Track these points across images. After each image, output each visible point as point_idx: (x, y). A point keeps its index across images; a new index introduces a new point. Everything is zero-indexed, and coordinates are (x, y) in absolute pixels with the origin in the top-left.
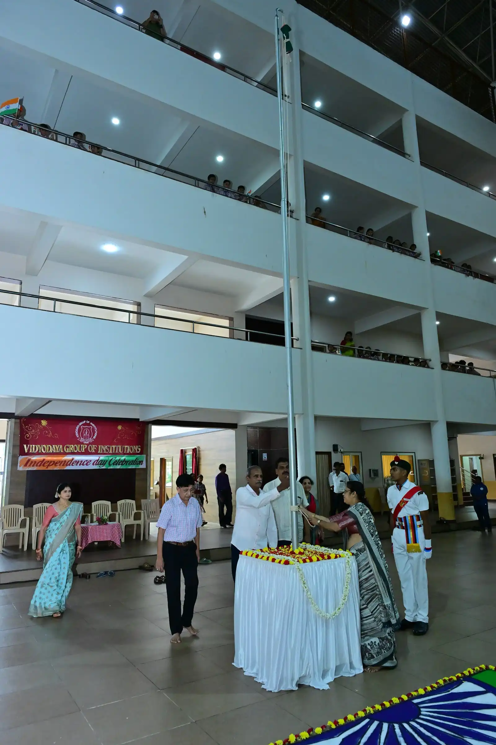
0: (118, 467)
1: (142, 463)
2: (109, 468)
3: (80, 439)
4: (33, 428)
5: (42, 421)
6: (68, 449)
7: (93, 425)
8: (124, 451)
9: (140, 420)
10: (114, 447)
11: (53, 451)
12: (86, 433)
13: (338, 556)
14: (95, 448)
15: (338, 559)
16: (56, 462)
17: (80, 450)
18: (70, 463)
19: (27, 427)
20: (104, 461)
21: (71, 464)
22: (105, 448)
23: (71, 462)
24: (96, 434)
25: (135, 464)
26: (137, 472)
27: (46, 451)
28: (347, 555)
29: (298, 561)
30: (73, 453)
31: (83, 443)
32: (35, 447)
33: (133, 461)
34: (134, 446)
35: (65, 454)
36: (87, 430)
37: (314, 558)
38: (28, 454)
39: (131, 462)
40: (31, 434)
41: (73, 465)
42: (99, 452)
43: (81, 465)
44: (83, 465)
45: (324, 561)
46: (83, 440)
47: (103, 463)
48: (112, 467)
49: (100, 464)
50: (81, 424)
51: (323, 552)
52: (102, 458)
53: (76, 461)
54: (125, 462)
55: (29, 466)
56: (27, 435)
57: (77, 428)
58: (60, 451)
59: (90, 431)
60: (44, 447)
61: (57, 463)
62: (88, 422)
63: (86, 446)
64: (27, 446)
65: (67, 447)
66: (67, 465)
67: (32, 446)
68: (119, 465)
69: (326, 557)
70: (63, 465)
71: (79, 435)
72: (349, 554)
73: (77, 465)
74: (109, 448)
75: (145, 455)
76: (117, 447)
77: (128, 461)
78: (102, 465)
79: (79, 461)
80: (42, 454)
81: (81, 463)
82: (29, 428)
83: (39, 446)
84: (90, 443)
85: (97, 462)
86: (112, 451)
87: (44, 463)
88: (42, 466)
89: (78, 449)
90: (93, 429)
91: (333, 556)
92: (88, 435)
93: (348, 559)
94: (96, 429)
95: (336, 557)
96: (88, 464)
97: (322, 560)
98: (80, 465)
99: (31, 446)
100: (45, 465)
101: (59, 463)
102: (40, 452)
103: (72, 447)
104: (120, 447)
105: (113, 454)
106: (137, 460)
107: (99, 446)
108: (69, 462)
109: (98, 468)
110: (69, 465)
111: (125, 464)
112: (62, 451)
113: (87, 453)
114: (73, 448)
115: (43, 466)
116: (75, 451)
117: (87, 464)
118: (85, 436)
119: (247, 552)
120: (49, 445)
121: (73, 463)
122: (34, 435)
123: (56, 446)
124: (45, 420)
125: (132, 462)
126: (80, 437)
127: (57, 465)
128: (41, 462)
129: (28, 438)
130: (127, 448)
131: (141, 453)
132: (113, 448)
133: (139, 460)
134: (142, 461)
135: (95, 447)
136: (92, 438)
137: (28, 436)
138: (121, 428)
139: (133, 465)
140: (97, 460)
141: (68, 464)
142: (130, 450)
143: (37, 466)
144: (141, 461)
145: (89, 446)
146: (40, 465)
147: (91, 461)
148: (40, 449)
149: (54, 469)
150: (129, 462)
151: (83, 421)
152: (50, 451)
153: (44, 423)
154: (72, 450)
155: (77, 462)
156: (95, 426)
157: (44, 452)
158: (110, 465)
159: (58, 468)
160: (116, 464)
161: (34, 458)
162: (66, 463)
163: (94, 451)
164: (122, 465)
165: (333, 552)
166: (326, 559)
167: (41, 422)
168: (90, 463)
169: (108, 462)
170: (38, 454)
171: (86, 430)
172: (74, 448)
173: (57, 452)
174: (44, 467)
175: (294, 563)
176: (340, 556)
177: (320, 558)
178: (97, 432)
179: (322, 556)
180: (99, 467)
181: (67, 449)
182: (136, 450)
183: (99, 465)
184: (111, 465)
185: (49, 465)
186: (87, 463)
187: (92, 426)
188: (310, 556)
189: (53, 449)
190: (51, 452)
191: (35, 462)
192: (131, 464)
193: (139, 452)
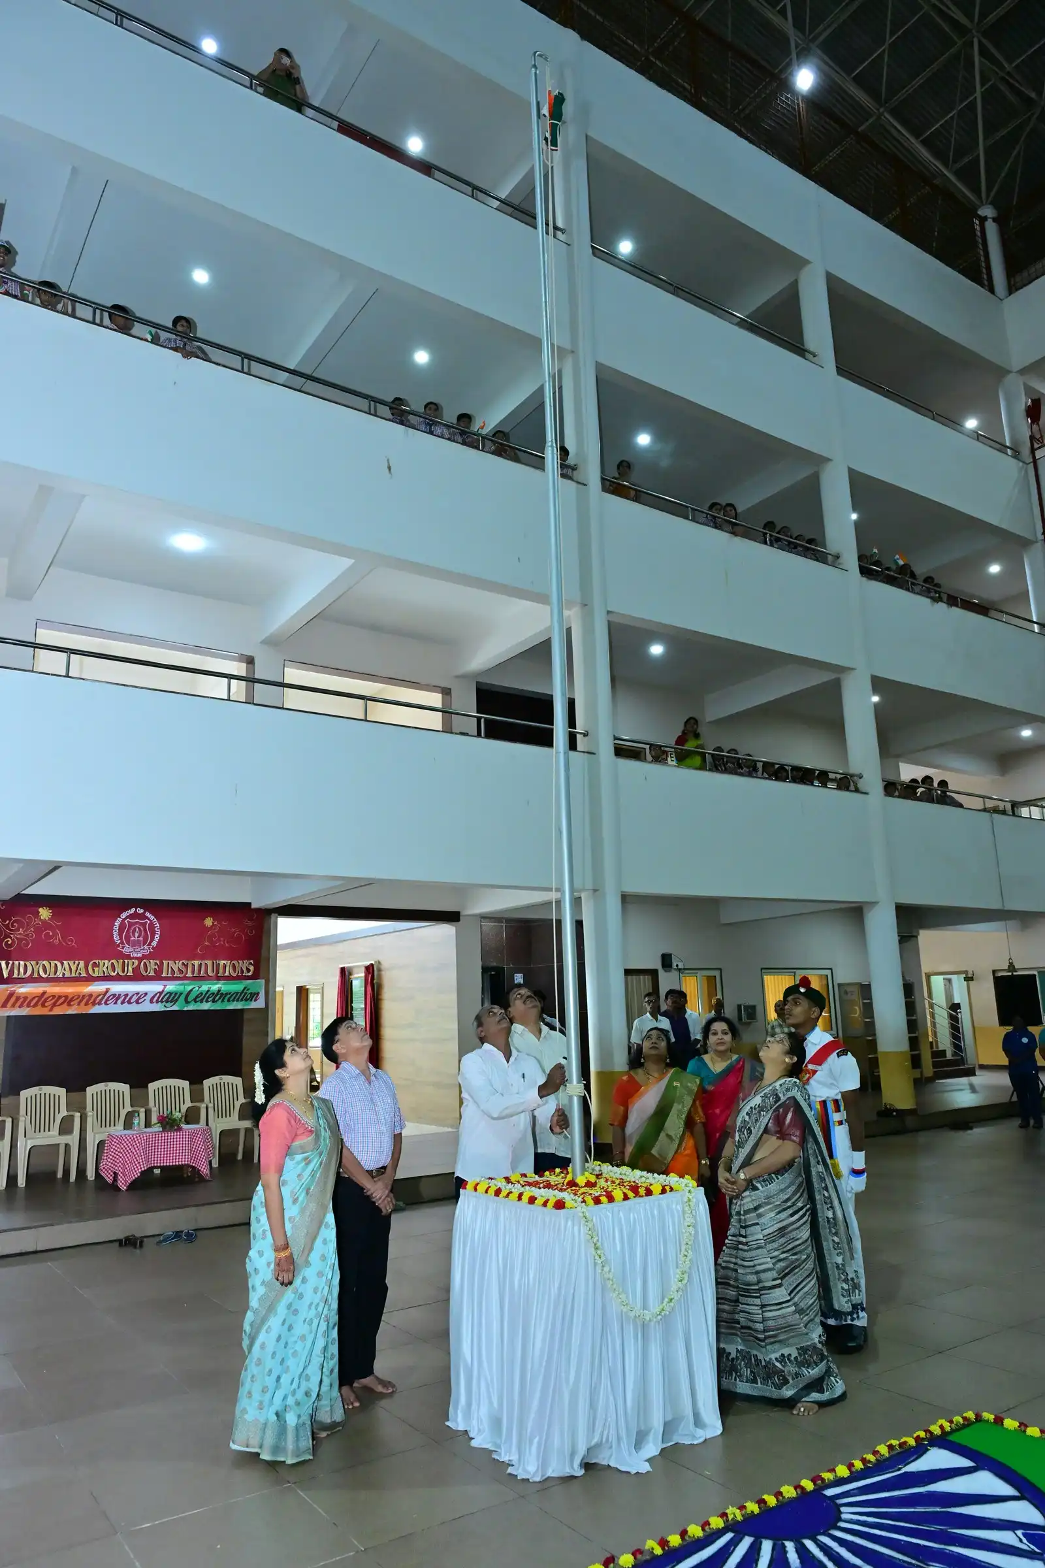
0: (206, 1006)
1: (257, 997)
2: (185, 1009)
3: (123, 948)
4: (21, 925)
5: (41, 910)
6: (96, 969)
7: (152, 917)
8: (218, 972)
9: (253, 907)
10: (196, 963)
11: (64, 974)
12: (137, 935)
13: (668, 1188)
14: (156, 967)
15: (668, 1194)
16: (70, 998)
17: (123, 971)
18: (102, 1000)
19: (7, 922)
20: (176, 994)
21: (103, 1002)
22: (176, 966)
23: (105, 997)
24: (157, 936)
25: (242, 1000)
26: (246, 1016)
27: (49, 975)
28: (686, 1185)
29: (584, 1201)
30: (106, 978)
31: (128, 957)
32: (25, 965)
33: (237, 993)
34: (241, 962)
35: (90, 979)
36: (139, 929)
37: (618, 1194)
38: (10, 980)
39: (234, 995)
40: (16, 938)
41: (108, 1002)
42: (164, 975)
43: (126, 1004)
44: (129, 1002)
45: (638, 1199)
46: (131, 950)
47: (172, 997)
48: (192, 1007)
49: (167, 1001)
50: (124, 915)
51: (637, 1182)
52: (171, 987)
53: (114, 995)
54: (220, 996)
55: (11, 1007)
56: (9, 941)
57: (117, 924)
58: (80, 974)
59: (145, 930)
60: (43, 964)
61: (72, 1000)
62: (141, 911)
63: (136, 962)
64: (7, 964)
65: (95, 965)
66: (94, 1004)
67: (19, 963)
68: (207, 1001)
69: (642, 1191)
70: (86, 1004)
71: (121, 938)
72: (690, 1185)
73: (116, 1003)
74: (186, 966)
75: (263, 981)
76: (203, 962)
77: (226, 994)
78: (171, 1002)
79: (120, 995)
80: (40, 980)
81: (124, 1000)
82: (13, 926)
83: (33, 963)
84: (144, 957)
85: (159, 997)
86: (193, 972)
87: (46, 1001)
88: (40, 1006)
89: (118, 969)
90: (152, 925)
91: (656, 1189)
92: (141, 939)
93: (688, 1194)
94: (158, 925)
95: (663, 1191)
96: (140, 1001)
97: (635, 1197)
98: (123, 1003)
99: (16, 963)
100: (46, 1004)
101: (77, 999)
102: (36, 975)
103: (105, 966)
104: (210, 963)
105: (194, 978)
106: (245, 991)
107: (165, 962)
108: (99, 995)
109: (163, 1009)
110: (100, 1004)
111: (220, 1001)
112: (84, 974)
113: (137, 977)
114: (107, 968)
115: (43, 1005)
116: (113, 974)
117: (137, 1002)
118: (134, 941)
119: (477, 1184)
120: (56, 962)
121: (107, 1000)
122: (23, 939)
123: (71, 963)
124: (46, 907)
125: (236, 996)
126: (122, 943)
127: (72, 1003)
128: (37, 999)
129: (10, 946)
130: (225, 966)
131: (255, 976)
132: (193, 965)
133: (249, 992)
134: (258, 994)
135: (156, 964)
136: (150, 944)
137: (9, 943)
138: (211, 924)
139: (237, 1001)
140: (161, 993)
141: (97, 1002)
142: (232, 971)
143: (28, 1006)
144: (255, 994)
145: (142, 963)
146: (35, 1005)
147: (146, 994)
148: (36, 970)
149: (67, 1013)
150: (229, 996)
151: (130, 908)
152: (58, 973)
153: (45, 913)
154: (105, 970)
155: (116, 997)
156: (155, 920)
157: (44, 976)
158: (187, 1002)
159: (73, 1011)
160: (201, 1001)
161: (23, 990)
162: (92, 999)
163: (152, 974)
164: (213, 1001)
165: (656, 1181)
166: (642, 1196)
167: (39, 912)
168: (145, 998)
169: (182, 998)
170: (31, 980)
171: (135, 928)
172: (110, 968)
173: (73, 975)
174: (46, 1009)
175: (575, 1205)
176: (672, 1189)
177: (631, 1194)
178: (159, 933)
179: (635, 1189)
180: (165, 1006)
181: (93, 970)
182: (245, 970)
183: (164, 1003)
184: (189, 1002)
185: (54, 1005)
186: (139, 998)
187: (149, 919)
188: (609, 1190)
189: (65, 970)
190: (61, 976)
191: (25, 998)
192: (233, 1001)
193: (250, 974)
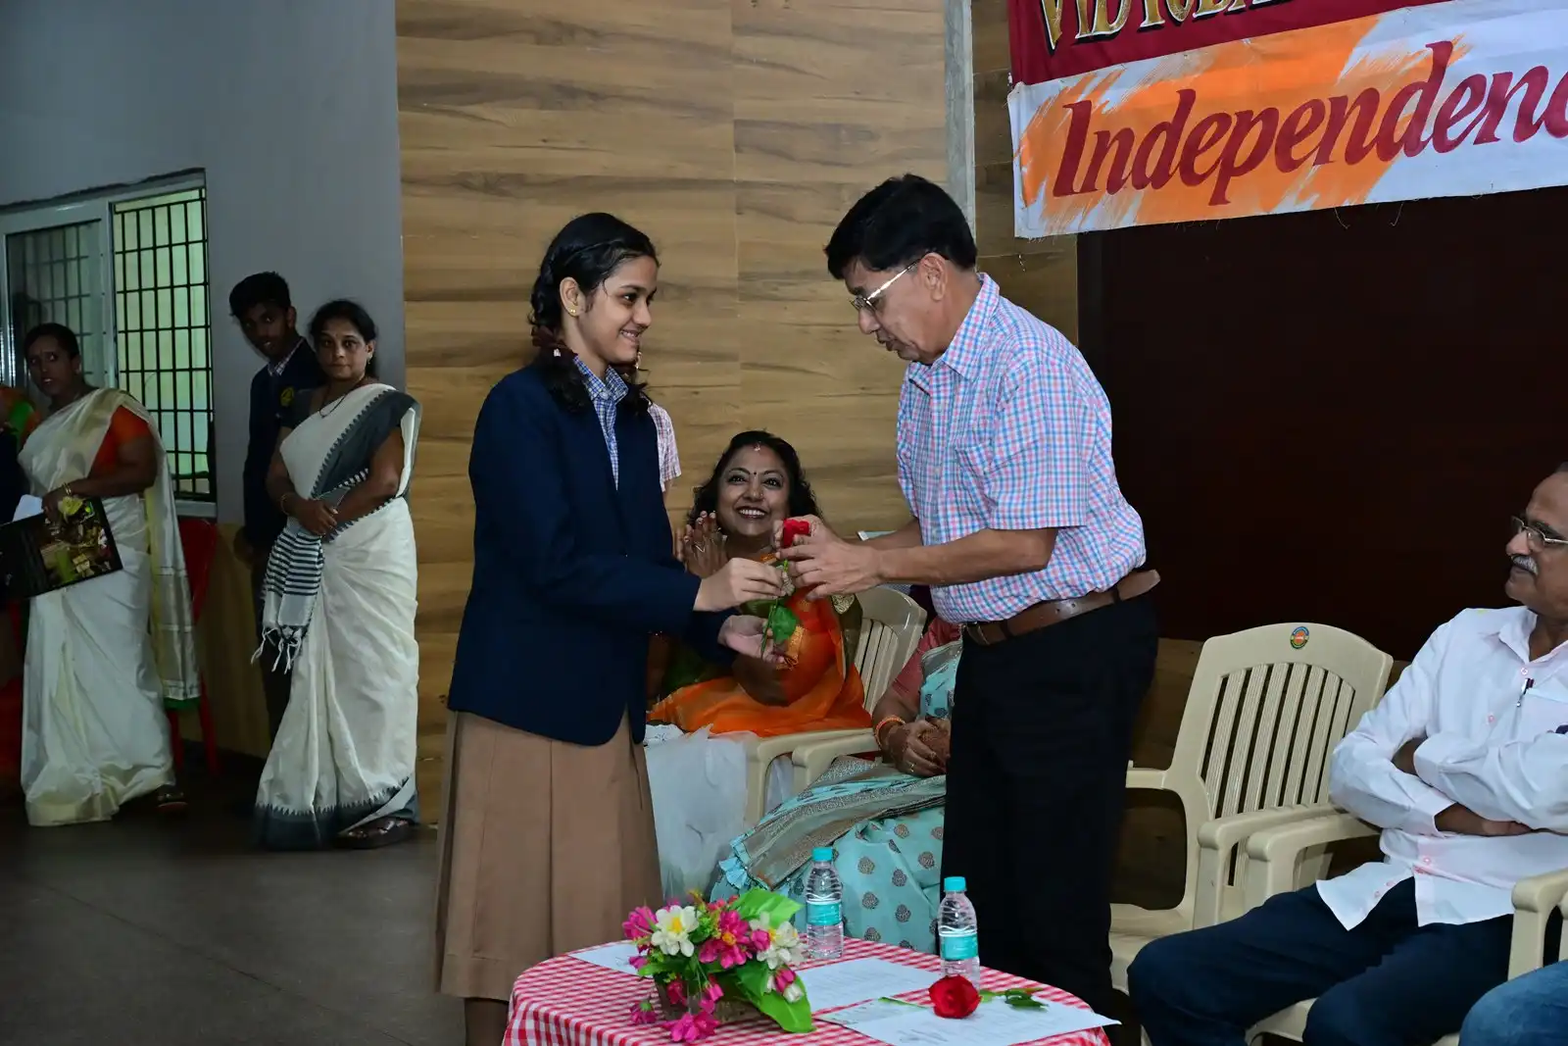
18: (1420, 117)
21: (1427, 133)
41: (1453, 133)
43: (1542, 137)
53: (1475, 83)
55: (1083, 191)
66: (1387, 151)
70: (1354, 154)
73: (1487, 136)
87: (1192, 151)
98: (1525, 128)
100: (1201, 164)
108: (1406, 93)
110: (1413, 147)
115: (1190, 177)
121: (1444, 122)
127: (1297, 152)
128: (1163, 137)
141: (1399, 134)
143: (1136, 178)
146: (1160, 178)
149: (1282, 208)
159: (1303, 196)
161: (1112, 98)
170: (1137, 41)
185: (1228, 169)
191: (1126, 136)
